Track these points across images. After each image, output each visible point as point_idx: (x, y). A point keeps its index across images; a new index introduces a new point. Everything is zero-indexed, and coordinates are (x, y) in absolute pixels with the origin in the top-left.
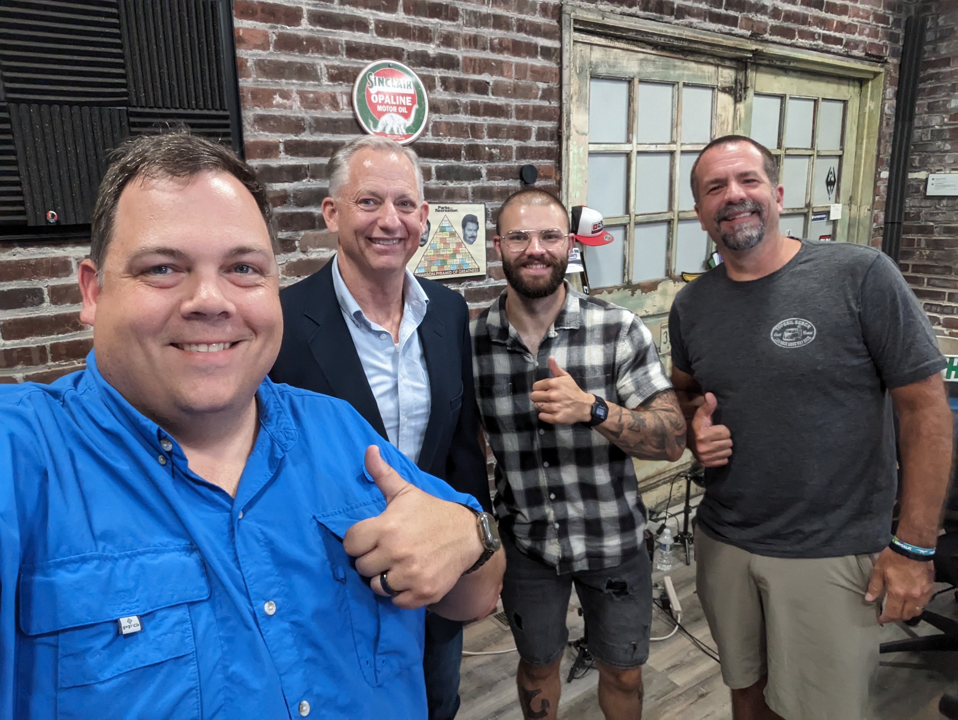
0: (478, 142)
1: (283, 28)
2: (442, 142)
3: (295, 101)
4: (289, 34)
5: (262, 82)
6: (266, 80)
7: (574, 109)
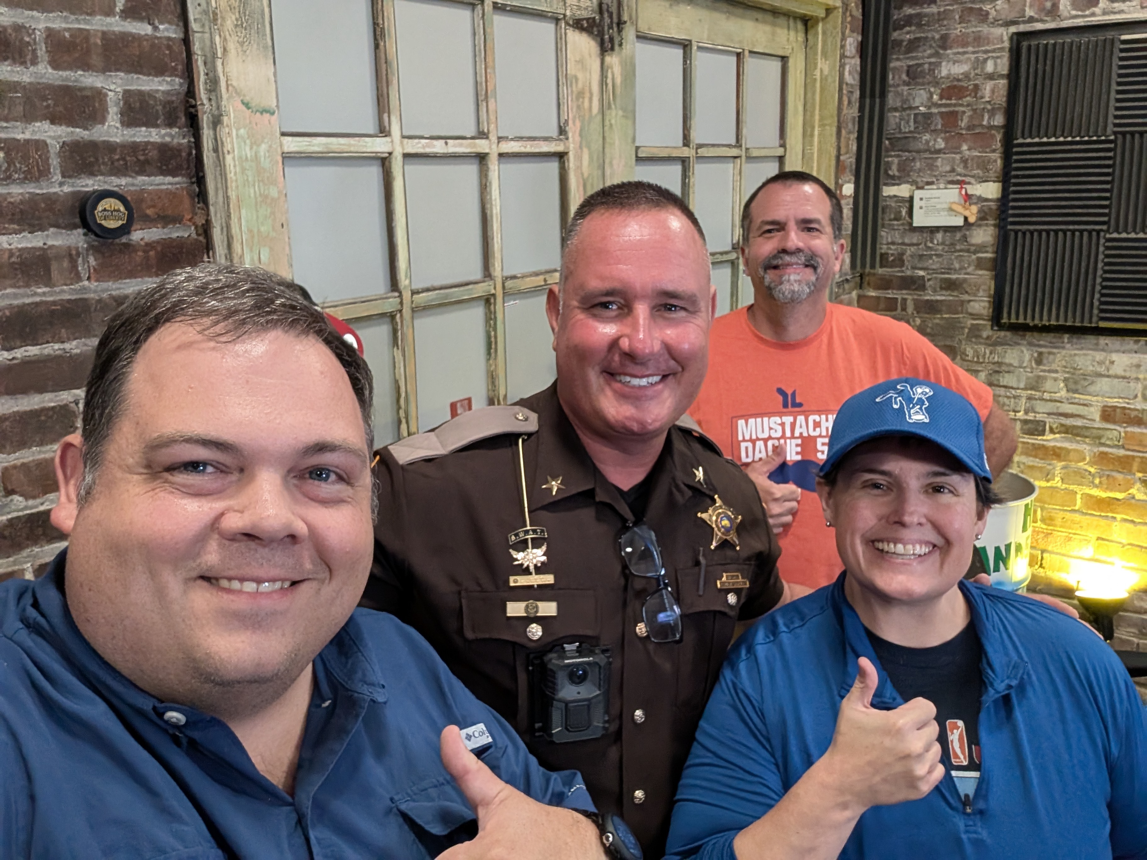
7: (232, 46)
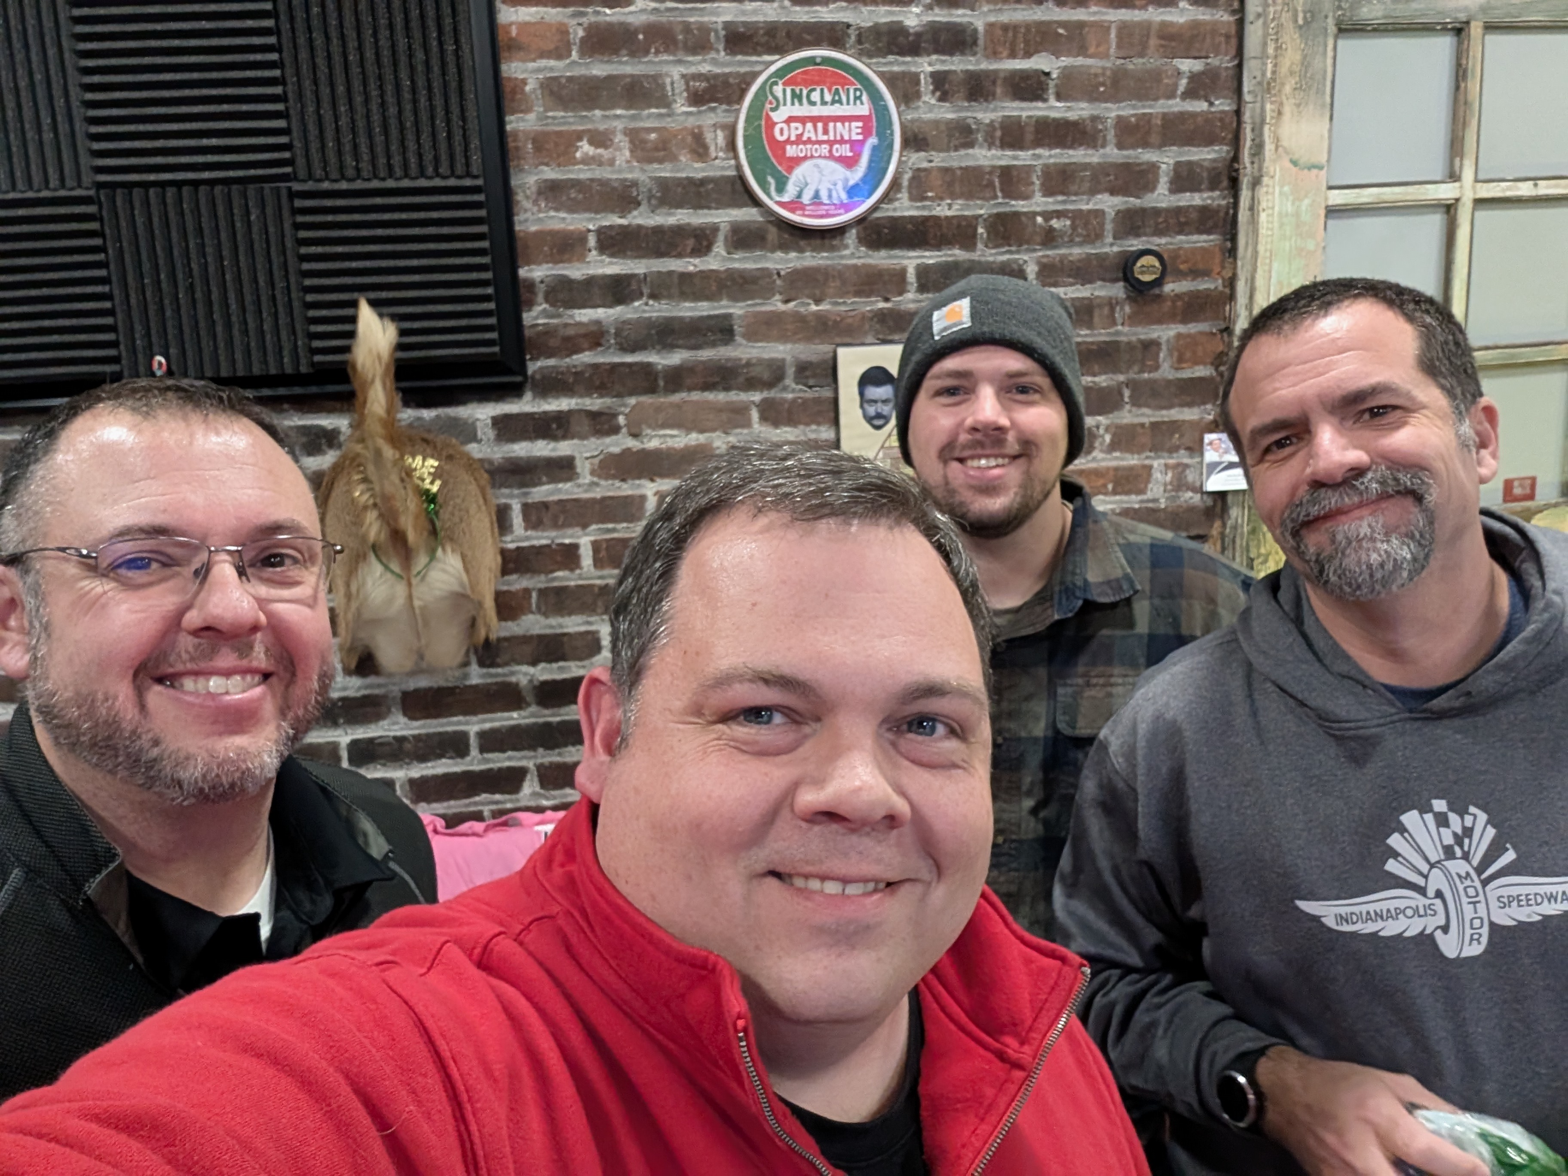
0: (1020, 206)
1: (597, 13)
2: (934, 213)
3: (619, 149)
4: (610, 25)
5: (554, 118)
6: (562, 114)
7: (1287, 109)
